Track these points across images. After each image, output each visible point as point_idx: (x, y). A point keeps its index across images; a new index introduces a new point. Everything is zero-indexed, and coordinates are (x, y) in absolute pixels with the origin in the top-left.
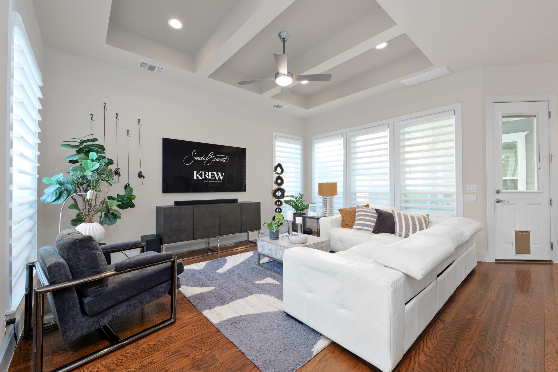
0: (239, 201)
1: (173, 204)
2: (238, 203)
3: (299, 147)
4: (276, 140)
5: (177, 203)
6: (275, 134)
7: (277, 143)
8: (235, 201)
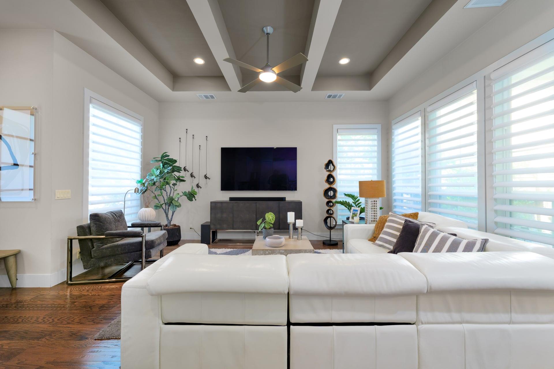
0: (287, 199)
1: (228, 199)
2: (286, 201)
3: (376, 137)
4: (338, 134)
5: (232, 199)
6: (335, 127)
7: (339, 137)
8: (283, 199)
